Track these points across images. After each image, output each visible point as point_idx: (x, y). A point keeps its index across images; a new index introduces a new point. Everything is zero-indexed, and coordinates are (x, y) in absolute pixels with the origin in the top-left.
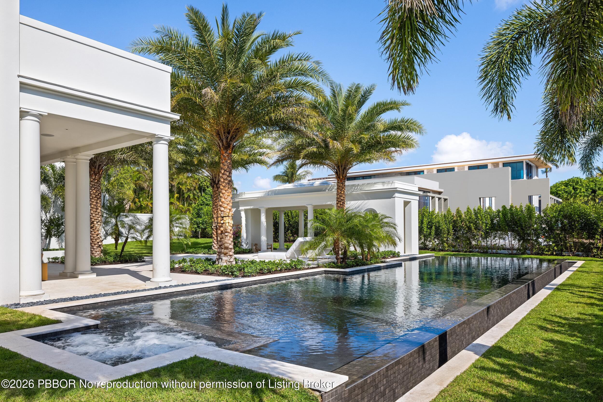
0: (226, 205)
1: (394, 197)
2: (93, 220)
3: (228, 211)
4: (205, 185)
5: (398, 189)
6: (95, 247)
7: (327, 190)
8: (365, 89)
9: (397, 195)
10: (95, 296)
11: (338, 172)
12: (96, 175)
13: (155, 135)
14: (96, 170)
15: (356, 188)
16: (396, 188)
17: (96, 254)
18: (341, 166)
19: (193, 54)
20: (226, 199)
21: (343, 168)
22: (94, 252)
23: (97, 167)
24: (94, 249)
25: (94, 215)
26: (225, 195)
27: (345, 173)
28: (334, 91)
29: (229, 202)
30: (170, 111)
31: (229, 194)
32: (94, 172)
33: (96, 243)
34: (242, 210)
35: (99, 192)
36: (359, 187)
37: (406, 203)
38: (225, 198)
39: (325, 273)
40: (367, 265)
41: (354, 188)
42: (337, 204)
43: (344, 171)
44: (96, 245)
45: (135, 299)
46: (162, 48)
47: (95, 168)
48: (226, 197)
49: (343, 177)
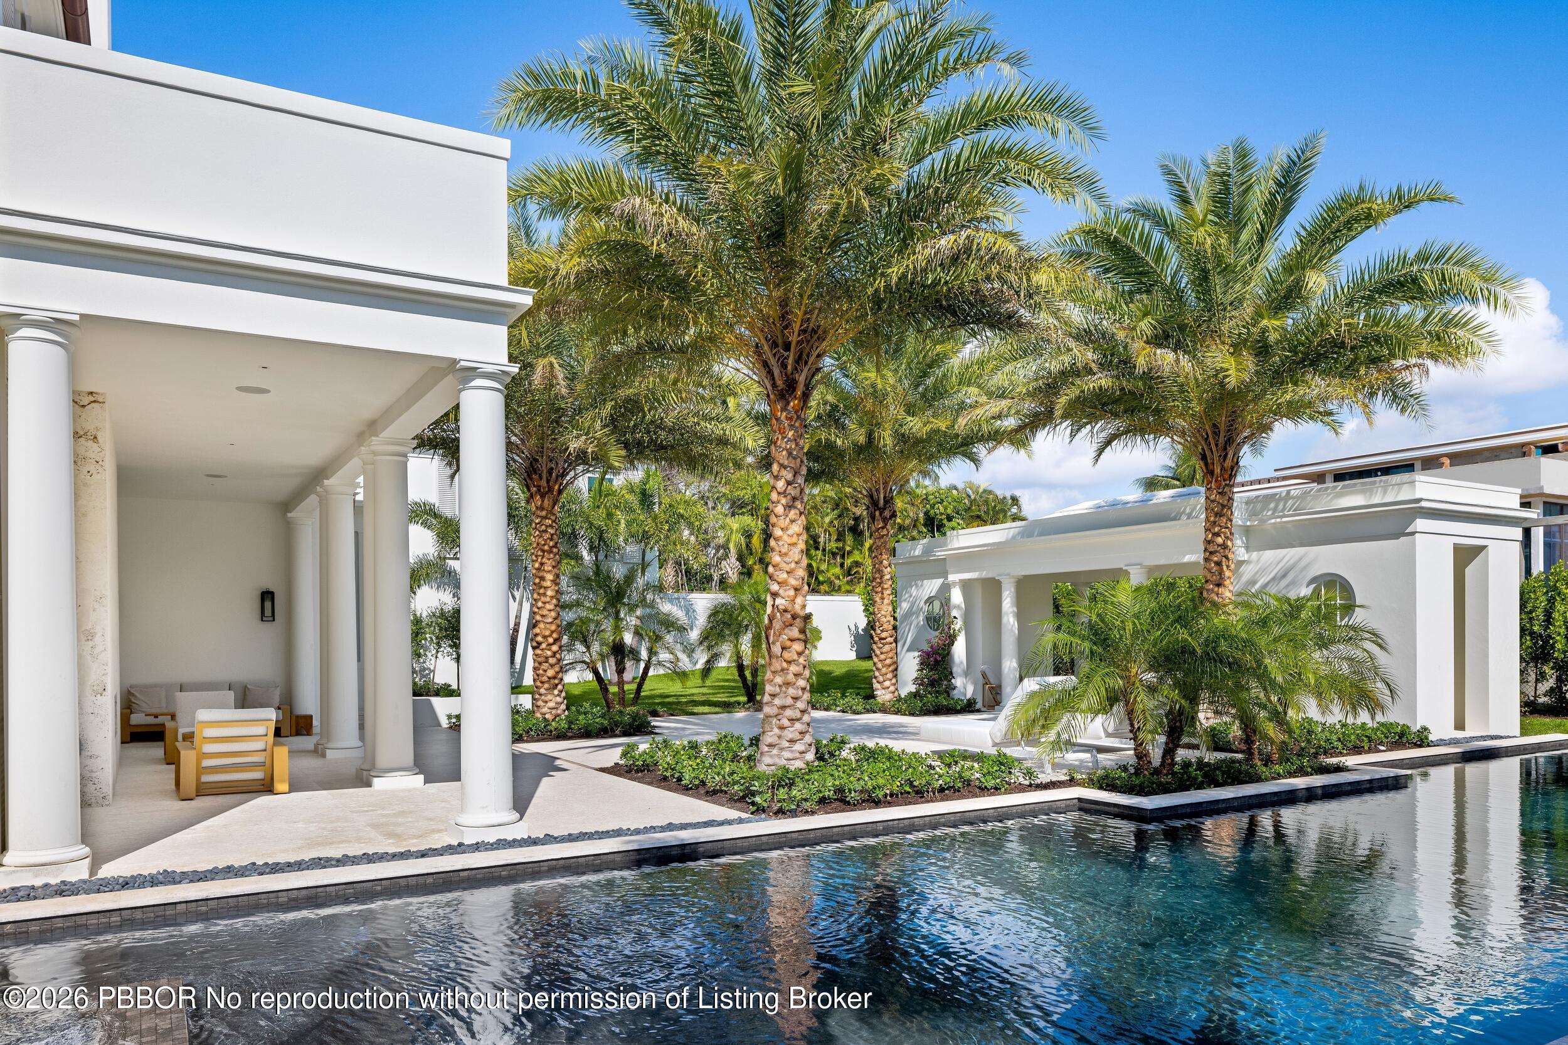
0: (785, 575)
1: (1413, 534)
2: (538, 618)
3: (792, 593)
4: (941, 514)
5: (1424, 504)
6: (542, 691)
7: (1184, 517)
8: (1285, 160)
9: (1421, 524)
10: (230, 872)
11: (1208, 453)
12: (543, 497)
13: (454, 362)
14: (544, 483)
15: (1281, 507)
16: (1419, 500)
17: (545, 710)
18: (1216, 434)
19: (623, 99)
20: (786, 554)
21: (1222, 440)
22: (540, 703)
23: (544, 476)
24: (541, 695)
25: (540, 604)
26: (781, 543)
27: (1230, 455)
28: (1180, 184)
29: (793, 565)
30: (505, 284)
31: (794, 540)
32: (539, 490)
33: (545, 679)
34: (954, 584)
35: (551, 544)
36: (1290, 502)
37: (1465, 555)
38: (781, 554)
39: (1080, 809)
40: (1256, 779)
41: (1272, 505)
42: (1206, 560)
43: (1225, 449)
44: (546, 686)
45: (313, 891)
46: (547, 97)
47: (541, 478)
48: (784, 550)
49: (1223, 468)
